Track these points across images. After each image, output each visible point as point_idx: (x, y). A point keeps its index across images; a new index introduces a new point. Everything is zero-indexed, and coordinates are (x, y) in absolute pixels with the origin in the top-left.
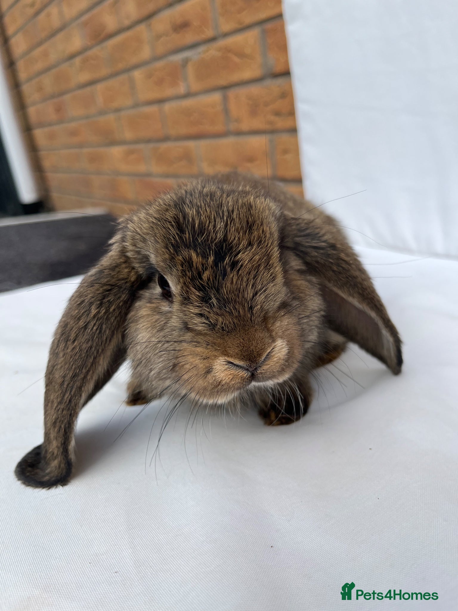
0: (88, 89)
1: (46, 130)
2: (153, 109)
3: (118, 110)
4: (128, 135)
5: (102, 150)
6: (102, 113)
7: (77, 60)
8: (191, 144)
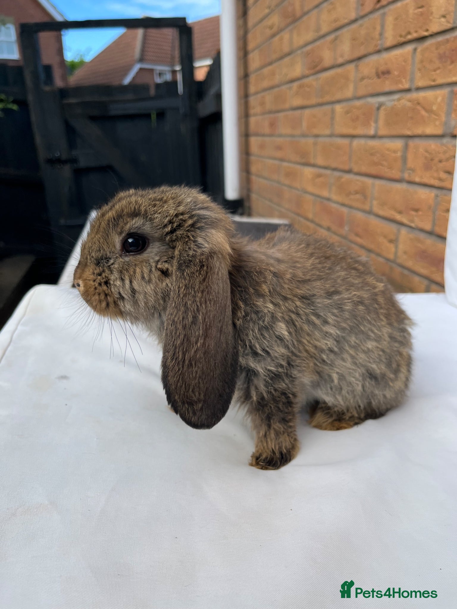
0: (298, 112)
1: (259, 139)
2: (345, 142)
3: (317, 136)
4: (320, 161)
5: (298, 167)
6: (304, 136)
7: (295, 85)
8: (369, 181)
